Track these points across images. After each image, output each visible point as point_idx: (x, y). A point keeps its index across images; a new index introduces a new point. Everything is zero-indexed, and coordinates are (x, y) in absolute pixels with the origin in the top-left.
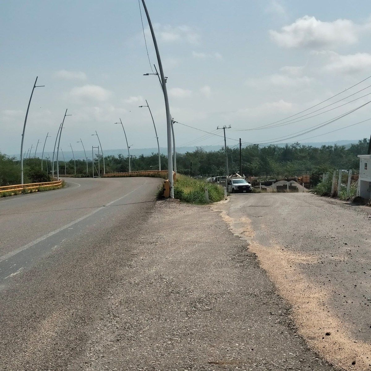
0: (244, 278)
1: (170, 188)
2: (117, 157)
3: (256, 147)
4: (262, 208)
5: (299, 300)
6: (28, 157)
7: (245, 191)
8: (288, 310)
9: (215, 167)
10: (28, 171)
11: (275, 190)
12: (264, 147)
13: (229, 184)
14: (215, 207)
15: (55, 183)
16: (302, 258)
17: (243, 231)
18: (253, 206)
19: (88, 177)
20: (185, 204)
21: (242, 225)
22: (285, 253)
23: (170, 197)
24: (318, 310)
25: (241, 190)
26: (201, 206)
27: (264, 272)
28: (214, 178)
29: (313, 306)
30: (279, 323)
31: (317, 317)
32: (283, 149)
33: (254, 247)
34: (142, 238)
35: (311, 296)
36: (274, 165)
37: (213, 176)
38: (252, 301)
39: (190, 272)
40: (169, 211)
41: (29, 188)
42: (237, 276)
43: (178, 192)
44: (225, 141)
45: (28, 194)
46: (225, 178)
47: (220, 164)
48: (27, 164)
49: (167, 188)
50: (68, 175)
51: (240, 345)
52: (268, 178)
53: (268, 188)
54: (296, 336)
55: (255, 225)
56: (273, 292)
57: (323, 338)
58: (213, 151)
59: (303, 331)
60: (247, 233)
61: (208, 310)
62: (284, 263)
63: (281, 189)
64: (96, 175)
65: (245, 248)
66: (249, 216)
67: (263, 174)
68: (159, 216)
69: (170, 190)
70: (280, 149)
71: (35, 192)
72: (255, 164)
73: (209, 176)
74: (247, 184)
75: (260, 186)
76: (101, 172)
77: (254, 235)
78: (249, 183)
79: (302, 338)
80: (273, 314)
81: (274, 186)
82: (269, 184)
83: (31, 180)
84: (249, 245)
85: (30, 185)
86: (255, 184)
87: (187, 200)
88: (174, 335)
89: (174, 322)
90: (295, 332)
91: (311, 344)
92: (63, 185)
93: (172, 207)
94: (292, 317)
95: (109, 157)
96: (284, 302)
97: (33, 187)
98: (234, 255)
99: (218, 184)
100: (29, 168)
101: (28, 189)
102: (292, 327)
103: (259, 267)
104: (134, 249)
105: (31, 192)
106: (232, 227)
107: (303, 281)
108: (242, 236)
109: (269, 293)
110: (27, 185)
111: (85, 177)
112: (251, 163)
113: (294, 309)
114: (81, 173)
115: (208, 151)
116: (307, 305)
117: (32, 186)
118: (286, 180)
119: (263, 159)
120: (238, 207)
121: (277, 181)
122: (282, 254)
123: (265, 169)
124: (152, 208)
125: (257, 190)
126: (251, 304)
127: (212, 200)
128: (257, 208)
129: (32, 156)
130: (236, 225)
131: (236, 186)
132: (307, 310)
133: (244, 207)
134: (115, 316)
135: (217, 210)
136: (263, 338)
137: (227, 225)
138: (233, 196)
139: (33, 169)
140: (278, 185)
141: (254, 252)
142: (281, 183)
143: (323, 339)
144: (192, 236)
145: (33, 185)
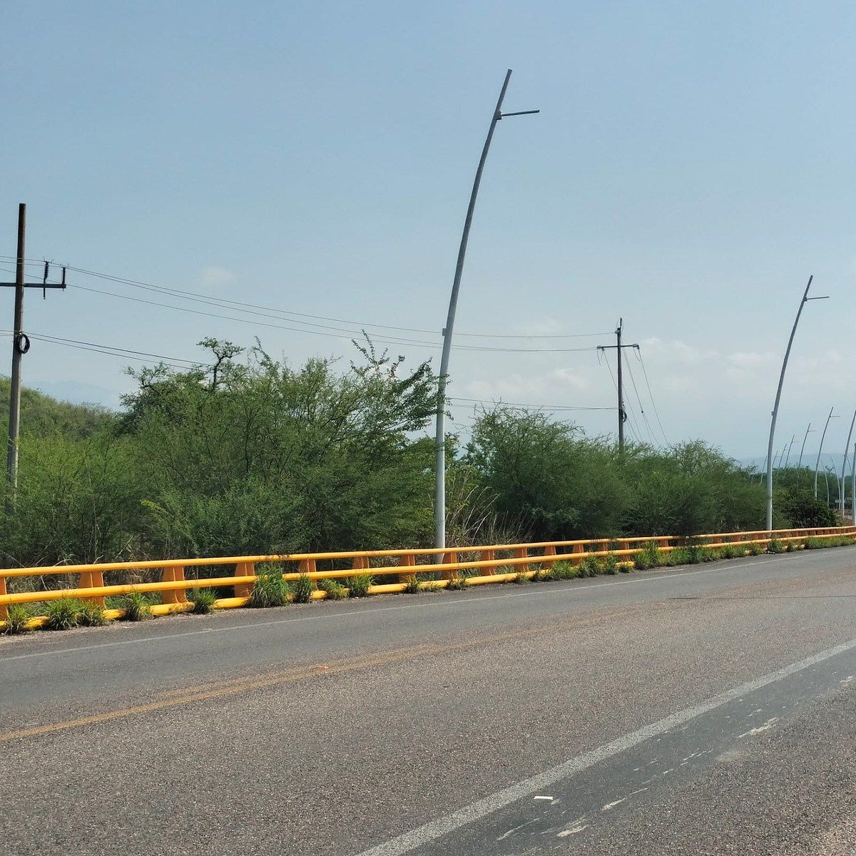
6: (783, 466)
10: (783, 499)
41: (785, 539)
45: (782, 553)
48: (781, 482)
71: (799, 549)
83: (789, 522)
85: (785, 532)
97: (795, 538)
100: (784, 491)
101: (783, 542)
105: (789, 550)
110: (780, 533)
117: (792, 536)
129: (793, 464)
139: (794, 494)
145: (793, 534)
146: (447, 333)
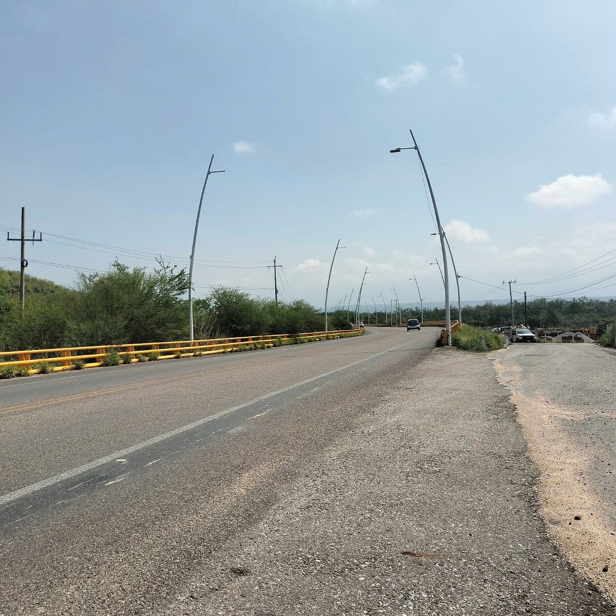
0: (494, 434)
1: (448, 336)
2: (414, 309)
3: (543, 300)
4: (538, 357)
5: (552, 466)
7: (529, 341)
8: (534, 479)
9: (504, 319)
10: (332, 320)
11: (560, 341)
12: (551, 301)
13: (513, 334)
14: (490, 355)
15: (357, 331)
16: (567, 413)
17: (510, 380)
18: (529, 355)
19: (387, 326)
20: (462, 352)
21: (512, 373)
22: (549, 406)
23: (447, 344)
24: (571, 481)
25: (525, 340)
26: (476, 354)
27: (520, 427)
28: (500, 329)
29: (567, 475)
30: (519, 496)
31: (569, 491)
32: (571, 302)
33: (516, 398)
34: (401, 383)
35: (568, 461)
36: (561, 318)
37: (499, 327)
38: (493, 462)
39: (433, 424)
40: (443, 357)
42: (485, 431)
43: (455, 340)
44: (511, 294)
45: (331, 340)
46: (510, 328)
47: (508, 316)
49: (445, 336)
50: (371, 325)
51: (456, 525)
52: (554, 330)
53: (553, 339)
54: (534, 517)
55: (524, 375)
56: (522, 453)
57: (570, 524)
58: (502, 304)
59: (545, 510)
60: (513, 383)
61: (435, 472)
62: (545, 418)
63: (566, 340)
64: (394, 325)
65: (506, 398)
66: (522, 364)
67: (551, 326)
68: (430, 362)
69: (448, 338)
70: (567, 302)
71: (337, 338)
72: (542, 316)
73: (495, 327)
74: (531, 334)
75: (545, 336)
76: (399, 322)
77: (520, 384)
78: (533, 333)
79: (542, 521)
80: (514, 483)
81: (560, 337)
82: (554, 335)
83: (335, 328)
84: (512, 395)
85: (333, 332)
86: (541, 335)
87: (464, 348)
88: (378, 505)
89: (387, 486)
90: (535, 511)
91: (552, 530)
92: (363, 333)
93: (448, 354)
94: (536, 489)
95: (407, 309)
96: (533, 466)
98: (491, 406)
99: (503, 334)
101: (331, 335)
102: (532, 503)
103: (515, 421)
104: (387, 394)
105: (333, 339)
106: (499, 376)
107: (562, 441)
108: (507, 385)
109: (517, 454)
110: (330, 332)
111: (385, 326)
112: (538, 316)
113: (541, 478)
114: (382, 322)
115: (497, 304)
116: (559, 473)
117: (335, 333)
118: (572, 332)
119: (550, 312)
120: (514, 355)
121: (563, 332)
122: (545, 407)
123: (552, 321)
124: (426, 354)
125: (542, 341)
126: (490, 467)
127: (490, 348)
128: (533, 357)
130: (504, 374)
131: (520, 336)
132: (558, 480)
133: (520, 356)
134: (323, 473)
135: (491, 358)
136: (491, 517)
137: (496, 374)
138: (515, 345)
139: (338, 319)
140: (563, 336)
141: (515, 403)
142: (566, 334)
143: (570, 526)
144: (455, 383)
146: (192, 257)
